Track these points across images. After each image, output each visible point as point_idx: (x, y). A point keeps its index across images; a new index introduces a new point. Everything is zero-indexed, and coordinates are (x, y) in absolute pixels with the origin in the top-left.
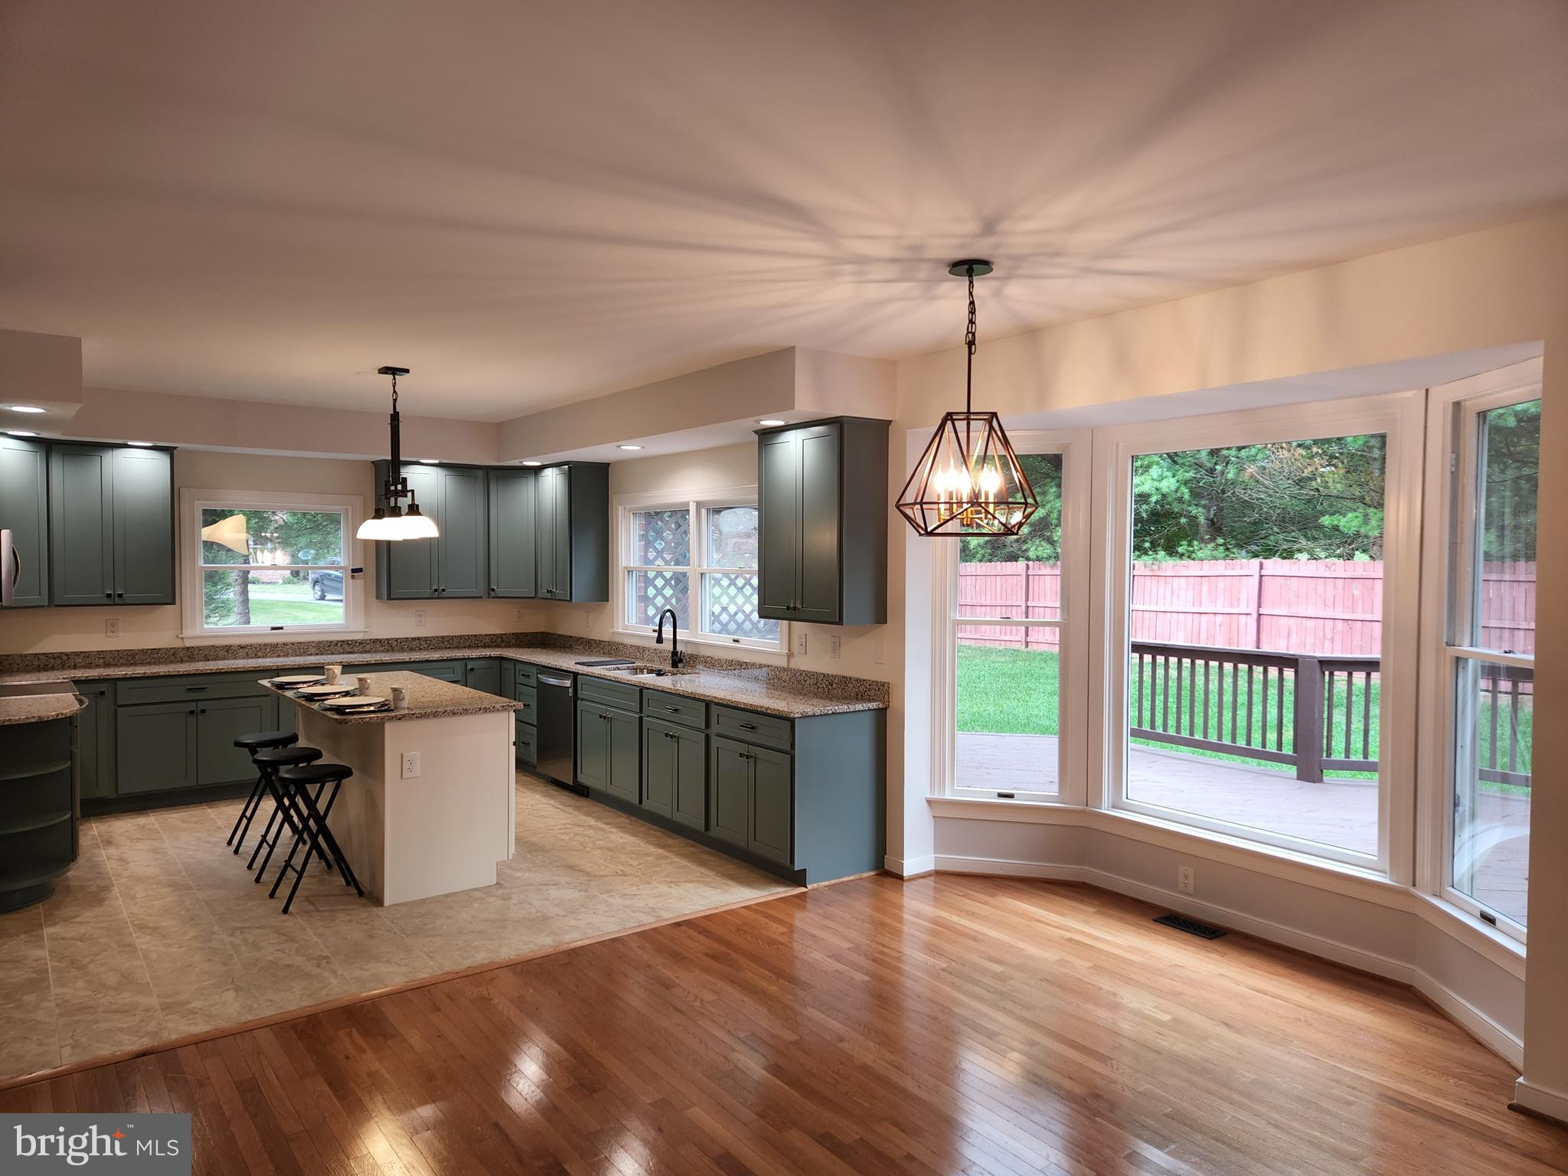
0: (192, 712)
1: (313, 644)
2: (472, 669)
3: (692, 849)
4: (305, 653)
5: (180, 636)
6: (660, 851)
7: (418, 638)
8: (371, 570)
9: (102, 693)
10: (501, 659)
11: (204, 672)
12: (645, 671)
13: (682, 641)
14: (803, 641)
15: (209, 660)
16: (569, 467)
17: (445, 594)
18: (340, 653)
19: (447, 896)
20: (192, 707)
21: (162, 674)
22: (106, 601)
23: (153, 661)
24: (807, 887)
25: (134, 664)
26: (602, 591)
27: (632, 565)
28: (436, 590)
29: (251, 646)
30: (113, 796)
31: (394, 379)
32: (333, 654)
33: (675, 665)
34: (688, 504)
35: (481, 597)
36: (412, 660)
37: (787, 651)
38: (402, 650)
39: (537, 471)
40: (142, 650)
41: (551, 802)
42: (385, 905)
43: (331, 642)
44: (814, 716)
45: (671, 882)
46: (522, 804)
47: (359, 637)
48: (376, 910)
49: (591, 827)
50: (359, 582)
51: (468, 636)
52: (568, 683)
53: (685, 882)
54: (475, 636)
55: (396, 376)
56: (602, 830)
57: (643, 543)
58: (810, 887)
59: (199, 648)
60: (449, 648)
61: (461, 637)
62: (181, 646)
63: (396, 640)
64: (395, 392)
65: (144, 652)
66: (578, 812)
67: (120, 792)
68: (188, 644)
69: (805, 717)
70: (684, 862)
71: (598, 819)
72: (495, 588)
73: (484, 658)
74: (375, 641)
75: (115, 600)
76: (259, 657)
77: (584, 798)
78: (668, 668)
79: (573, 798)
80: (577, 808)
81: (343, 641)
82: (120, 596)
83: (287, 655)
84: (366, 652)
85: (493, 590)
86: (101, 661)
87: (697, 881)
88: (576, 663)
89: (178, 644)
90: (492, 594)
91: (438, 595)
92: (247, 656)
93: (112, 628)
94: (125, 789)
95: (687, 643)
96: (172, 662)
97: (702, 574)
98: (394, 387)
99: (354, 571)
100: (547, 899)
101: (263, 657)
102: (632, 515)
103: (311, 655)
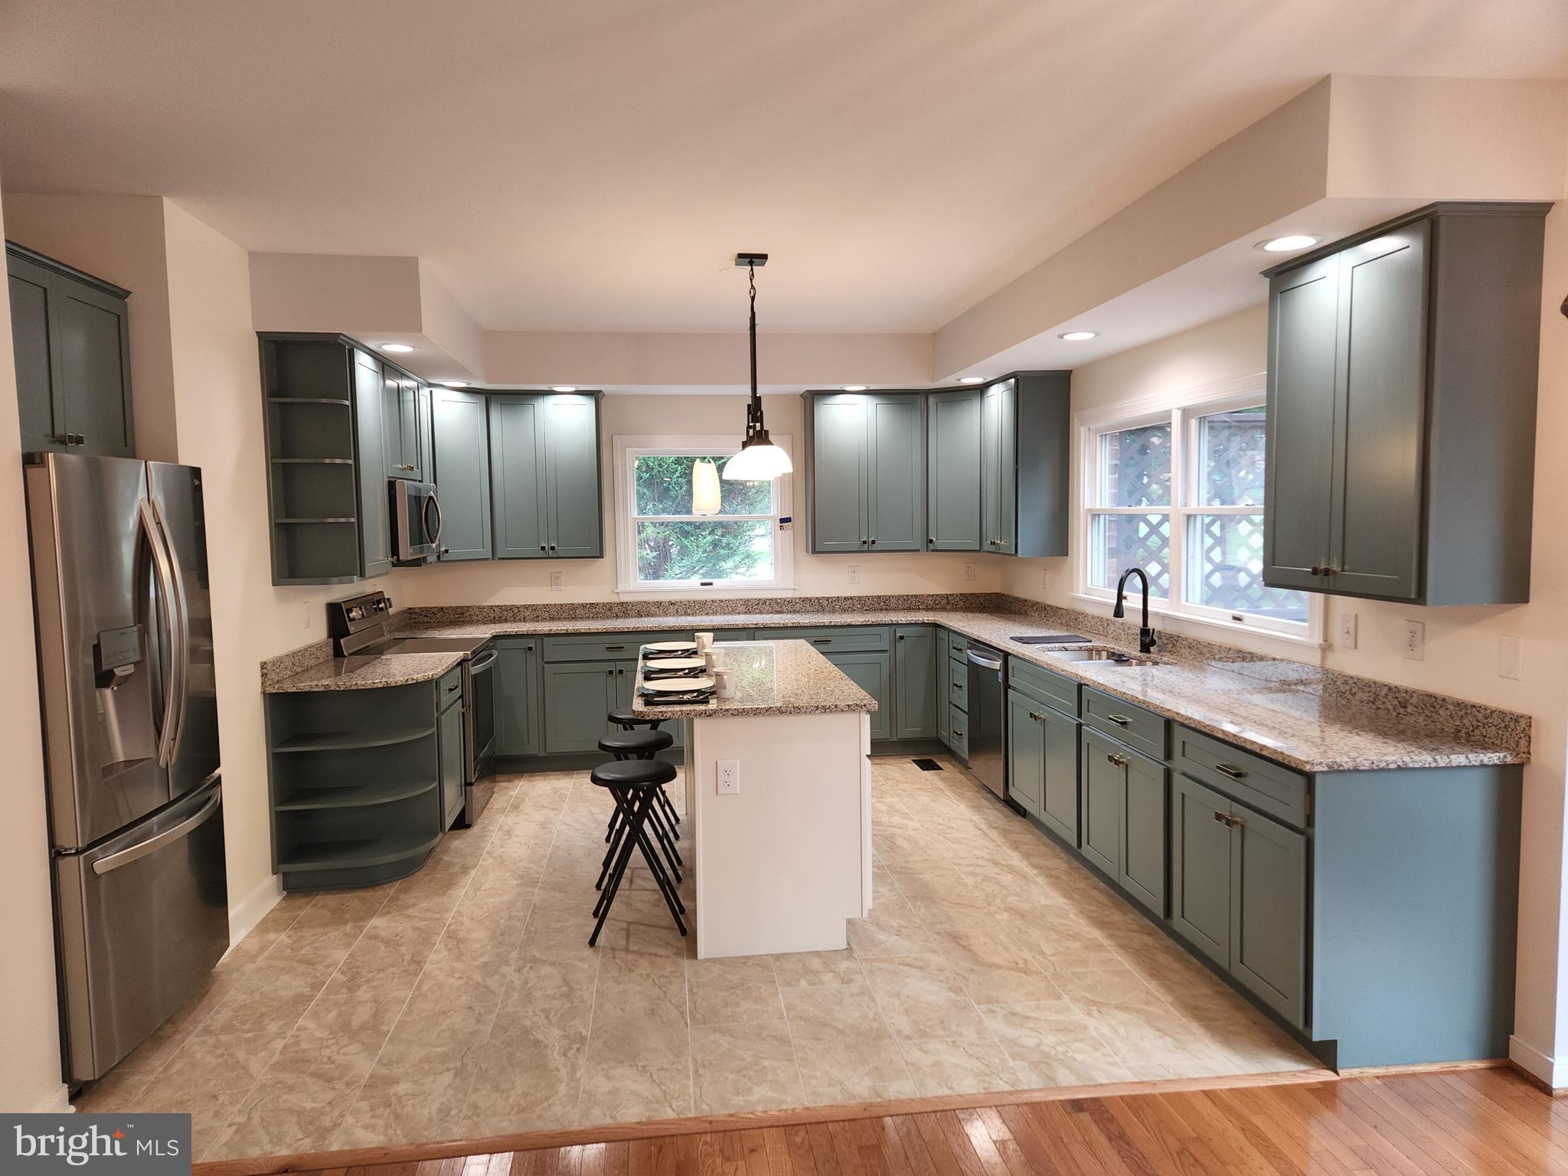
0: (611, 672)
1: (741, 602)
2: (901, 638)
3: (1146, 939)
4: (733, 612)
5: (615, 591)
6: (1096, 934)
7: (851, 598)
8: (800, 520)
9: (530, 649)
10: (936, 626)
11: (622, 630)
12: (1104, 654)
13: (1157, 614)
14: (1352, 625)
15: (642, 616)
16: (1017, 381)
17: (875, 547)
18: (768, 613)
19: (777, 957)
20: (611, 666)
21: (582, 631)
22: (541, 554)
23: (591, 615)
24: (1336, 1072)
25: (574, 618)
26: (1059, 542)
27: (1098, 507)
28: (865, 542)
29: (681, 602)
30: (542, 754)
31: (752, 270)
32: (761, 613)
33: (1145, 648)
34: (1168, 414)
35: (918, 550)
36: (833, 624)
37: (1321, 642)
38: (833, 611)
39: (982, 389)
40: (582, 605)
41: (976, 818)
42: (699, 958)
43: (759, 599)
44: (1356, 770)
45: (1094, 1003)
46: (938, 816)
47: (789, 595)
48: (686, 964)
49: (1011, 869)
50: (788, 534)
51: (907, 596)
52: (997, 665)
53: (1118, 1007)
54: (916, 596)
55: (754, 267)
56: (1024, 877)
57: (1116, 476)
58: (1344, 1073)
59: (632, 604)
60: (886, 609)
61: (899, 597)
62: (617, 601)
63: (828, 599)
64: (753, 287)
65: (583, 606)
66: (1003, 840)
67: (548, 751)
68: (624, 599)
69: (1335, 771)
70: (1126, 963)
71: (1026, 856)
72: (934, 539)
73: (916, 624)
74: (805, 600)
75: (549, 554)
76: (689, 615)
77: (1020, 817)
78: (1134, 650)
79: (1006, 816)
80: (1005, 833)
81: (772, 599)
82: (553, 548)
83: (715, 613)
84: (795, 612)
85: (931, 541)
86: (547, 614)
87: (1137, 1011)
88: (1011, 638)
89: (614, 599)
90: (931, 546)
91: (868, 547)
92: (677, 613)
93: (555, 581)
94: (554, 747)
95: (1164, 617)
96: (608, 617)
97: (1189, 516)
98: (751, 280)
99: (782, 521)
100: (897, 995)
101: (693, 614)
102: (1099, 438)
103: (739, 613)
